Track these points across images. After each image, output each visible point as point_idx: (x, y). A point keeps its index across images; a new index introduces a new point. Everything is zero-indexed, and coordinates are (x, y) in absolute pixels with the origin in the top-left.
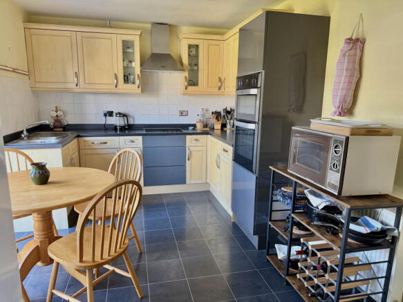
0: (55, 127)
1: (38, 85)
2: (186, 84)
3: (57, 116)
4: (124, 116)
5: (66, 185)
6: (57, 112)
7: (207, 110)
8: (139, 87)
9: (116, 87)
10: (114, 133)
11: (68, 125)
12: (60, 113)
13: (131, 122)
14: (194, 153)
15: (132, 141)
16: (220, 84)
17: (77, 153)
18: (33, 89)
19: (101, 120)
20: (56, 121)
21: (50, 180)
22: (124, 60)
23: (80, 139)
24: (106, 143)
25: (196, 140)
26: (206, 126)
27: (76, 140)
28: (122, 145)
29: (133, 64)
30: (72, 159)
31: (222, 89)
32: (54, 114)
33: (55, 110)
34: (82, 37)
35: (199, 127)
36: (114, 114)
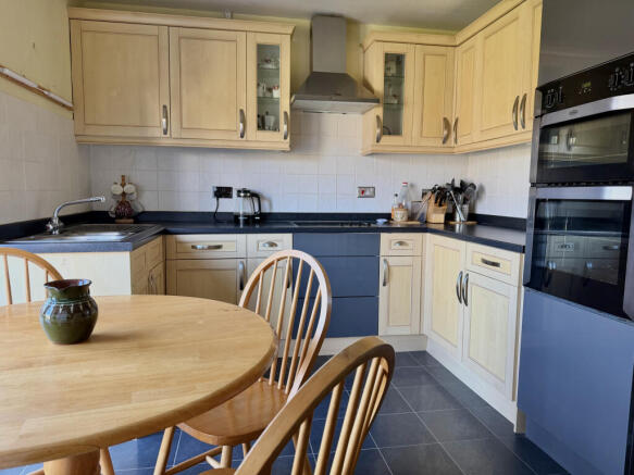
0: (119, 216)
1: (90, 131)
2: (378, 131)
3: (124, 194)
4: (254, 195)
5: (142, 348)
6: (123, 185)
7: (412, 186)
8: (285, 138)
9: (242, 136)
10: (232, 227)
11: (144, 212)
12: (129, 188)
13: (266, 209)
14: (394, 271)
15: (272, 244)
16: (446, 132)
17: (160, 268)
18: (79, 138)
19: (209, 205)
20: (121, 203)
21: (97, 329)
22: (258, 85)
23: (169, 237)
24: (219, 247)
25: (401, 243)
26: (411, 217)
27: (159, 240)
28: (252, 251)
29: (276, 94)
30: (150, 279)
31: (451, 141)
32: (118, 190)
33: (120, 182)
34: (180, 38)
35: (399, 218)
36: (234, 193)
